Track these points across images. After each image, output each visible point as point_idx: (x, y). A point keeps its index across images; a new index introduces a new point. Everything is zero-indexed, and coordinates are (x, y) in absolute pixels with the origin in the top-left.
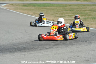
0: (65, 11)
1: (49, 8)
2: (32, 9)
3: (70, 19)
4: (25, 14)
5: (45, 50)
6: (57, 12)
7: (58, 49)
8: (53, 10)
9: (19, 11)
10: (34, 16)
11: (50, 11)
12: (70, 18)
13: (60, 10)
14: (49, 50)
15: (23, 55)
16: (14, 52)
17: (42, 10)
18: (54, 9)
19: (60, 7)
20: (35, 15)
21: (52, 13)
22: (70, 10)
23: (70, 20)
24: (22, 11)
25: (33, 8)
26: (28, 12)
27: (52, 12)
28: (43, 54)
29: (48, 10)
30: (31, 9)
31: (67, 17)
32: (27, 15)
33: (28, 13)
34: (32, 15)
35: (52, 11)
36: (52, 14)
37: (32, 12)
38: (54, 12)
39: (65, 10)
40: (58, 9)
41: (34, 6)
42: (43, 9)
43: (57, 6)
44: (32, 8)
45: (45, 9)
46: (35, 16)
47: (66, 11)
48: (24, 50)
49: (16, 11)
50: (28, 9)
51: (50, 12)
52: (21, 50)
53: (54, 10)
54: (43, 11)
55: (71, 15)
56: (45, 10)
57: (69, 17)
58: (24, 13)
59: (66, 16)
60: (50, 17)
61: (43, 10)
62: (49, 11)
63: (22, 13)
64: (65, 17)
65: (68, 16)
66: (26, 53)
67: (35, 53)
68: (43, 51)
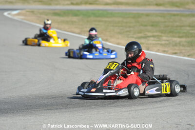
0: (142, 27)
1: (107, 19)
3: (159, 42)
6: (128, 29)
22: (152, 26)
23: (161, 44)
25: (75, 19)
31: (152, 38)
34: (79, 33)
35: (116, 26)
38: (121, 28)
39: (142, 25)
40: (126, 23)
45: (100, 21)
50: (67, 22)
51: (112, 28)
53: (120, 25)
55: (158, 36)
57: (156, 39)
60: (118, 39)
64: (148, 38)
65: (153, 36)
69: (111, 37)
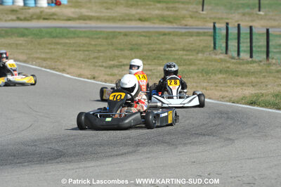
0: (116, 51)
1: (67, 41)
2: (21, 45)
6: (96, 55)
8: (82, 48)
10: (32, 64)
11: (75, 50)
13: (102, 48)
17: (51, 49)
18: (84, 44)
19: (100, 40)
21: (82, 57)
22: (131, 49)
25: (21, 40)
27: (81, 52)
29: (66, 48)
35: (80, 50)
38: (87, 53)
39: (117, 49)
40: (95, 45)
41: (23, 35)
43: (88, 37)
44: (20, 42)
45: (58, 44)
46: (36, 65)
47: (120, 52)
48: (63, 159)
51: (74, 53)
52: (56, 158)
56: (59, 47)
59: (124, 65)
60: (81, 68)
61: (52, 47)
62: (72, 51)
64: (123, 67)
69: (70, 66)
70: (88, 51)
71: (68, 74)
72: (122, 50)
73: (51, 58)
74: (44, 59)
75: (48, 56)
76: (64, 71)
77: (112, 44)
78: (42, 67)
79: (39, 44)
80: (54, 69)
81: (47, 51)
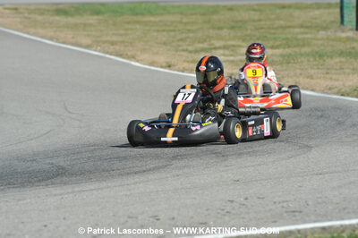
0: (211, 31)
2: (91, 25)
3: (232, 58)
4: (64, 43)
5: (137, 178)
6: (184, 35)
7: (186, 170)
8: (168, 28)
9: (41, 31)
10: (95, 50)
11: (158, 31)
12: (231, 55)
13: (195, 27)
14: (151, 176)
15: (55, 195)
16: (24, 187)
17: (126, 30)
18: (173, 22)
20: (99, 48)
21: (164, 39)
22: (233, 28)
23: (232, 62)
24: (52, 34)
25: (92, 20)
26: (73, 38)
27: (165, 33)
28: (130, 190)
29: (147, 28)
30: (85, 25)
32: (69, 47)
33: (73, 41)
34: (88, 47)
35: (164, 31)
36: (165, 44)
37: (88, 35)
38: (172, 34)
39: (214, 28)
40: (186, 24)
41: (98, 13)
42: (128, 23)
46: (100, 51)
47: (216, 31)
48: (58, 180)
49: (28, 33)
50: (75, 27)
51: (155, 34)
52: (48, 179)
53: (172, 28)
54: (129, 32)
55: (234, 46)
56: (138, 26)
57: (227, 52)
58: (57, 41)
59: (215, 48)
60: (157, 53)
61: (130, 26)
62: (154, 31)
63: (51, 39)
64: (213, 51)
65: (225, 47)
66: (68, 189)
67: (102, 189)
68: (131, 180)
69: (144, 50)
70: (174, 31)
71: (138, 61)
72: (220, 28)
73: (123, 42)
74: (113, 43)
75: (120, 39)
76: (133, 57)
77: (209, 22)
78: (107, 53)
79: (115, 24)
80: (121, 56)
81: (122, 32)
